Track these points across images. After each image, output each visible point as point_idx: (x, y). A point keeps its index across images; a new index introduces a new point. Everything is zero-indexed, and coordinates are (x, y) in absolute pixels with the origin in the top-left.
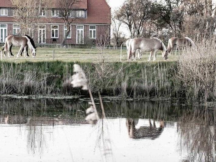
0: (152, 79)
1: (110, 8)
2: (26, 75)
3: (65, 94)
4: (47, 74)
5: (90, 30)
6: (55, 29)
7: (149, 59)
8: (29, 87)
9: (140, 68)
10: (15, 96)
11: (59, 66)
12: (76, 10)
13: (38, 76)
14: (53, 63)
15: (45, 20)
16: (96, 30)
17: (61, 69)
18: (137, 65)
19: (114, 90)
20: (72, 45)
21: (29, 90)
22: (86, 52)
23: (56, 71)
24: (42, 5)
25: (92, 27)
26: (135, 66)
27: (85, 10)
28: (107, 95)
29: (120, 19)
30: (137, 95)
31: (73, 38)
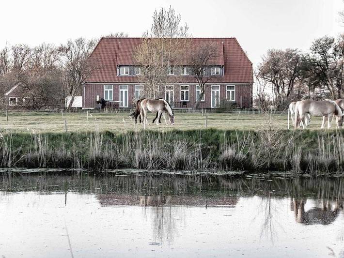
0: (331, 151)
1: (252, 64)
2: (176, 147)
3: (225, 168)
4: (200, 145)
5: (227, 90)
6: (185, 91)
7: (322, 126)
8: (181, 161)
9: (313, 137)
10: (166, 172)
11: (214, 135)
12: (212, 66)
13: (190, 147)
14: (206, 131)
15: (174, 80)
16: (234, 90)
17: (217, 138)
18: (310, 133)
19: (284, 164)
20: (207, 109)
21: (181, 165)
22: (231, 118)
23: (210, 141)
24: (172, 61)
25: (230, 88)
26: (306, 134)
27: (222, 66)
28: (276, 170)
29: (265, 77)
30: (314, 169)
31: (207, 100)
